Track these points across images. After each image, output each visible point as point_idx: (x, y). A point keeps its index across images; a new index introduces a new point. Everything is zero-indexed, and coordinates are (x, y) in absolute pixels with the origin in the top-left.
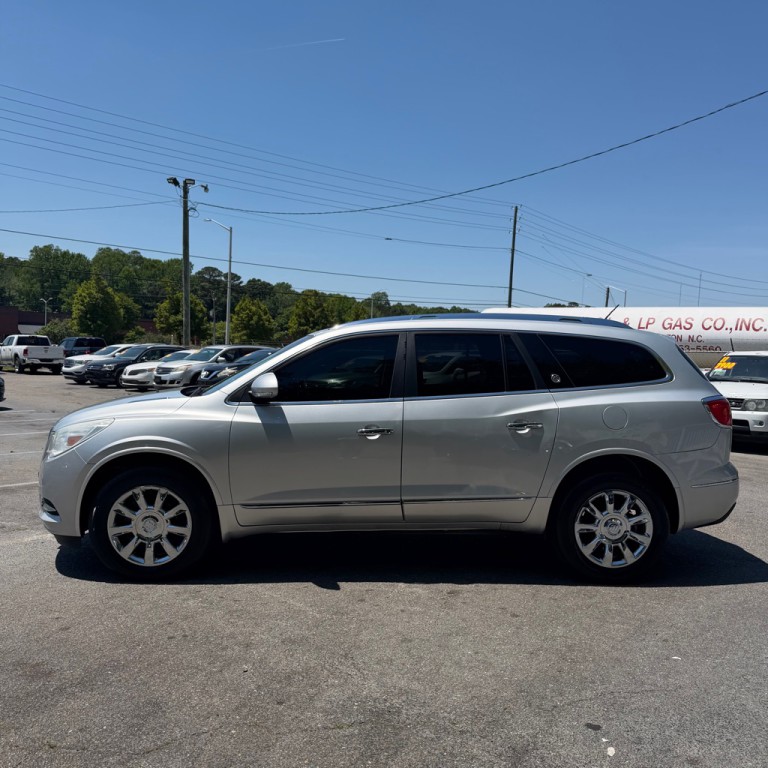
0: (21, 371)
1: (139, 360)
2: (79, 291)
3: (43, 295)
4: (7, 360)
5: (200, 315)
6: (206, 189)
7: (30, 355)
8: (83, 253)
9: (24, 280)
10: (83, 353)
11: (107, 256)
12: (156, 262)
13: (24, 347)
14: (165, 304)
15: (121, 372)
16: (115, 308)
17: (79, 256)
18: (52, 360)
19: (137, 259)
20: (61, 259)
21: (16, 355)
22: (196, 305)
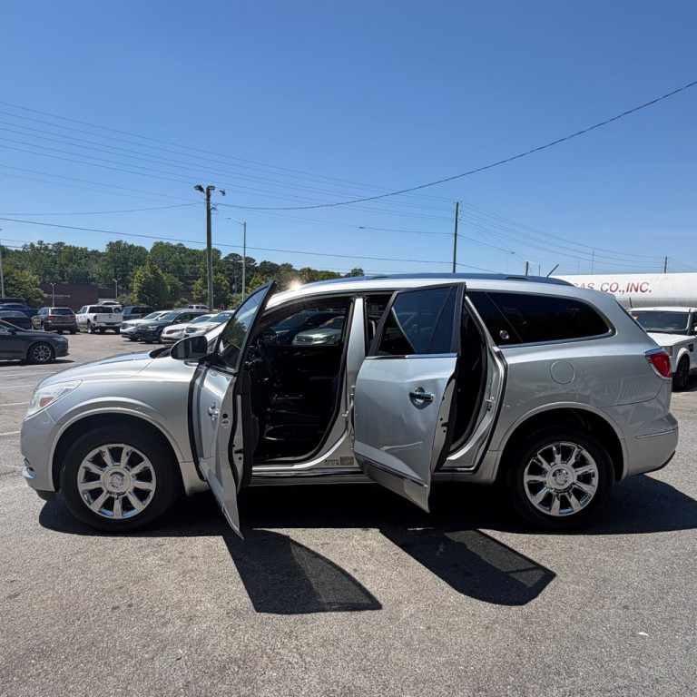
0: (93, 333)
1: (175, 322)
2: (138, 273)
3: (116, 277)
4: (83, 324)
5: (225, 288)
6: (224, 193)
7: (98, 320)
8: (143, 246)
9: (102, 266)
10: (136, 318)
11: (159, 247)
12: (195, 251)
13: (94, 314)
14: (200, 281)
15: (162, 331)
16: (164, 285)
17: (141, 248)
18: (114, 324)
19: (181, 249)
20: (128, 251)
21: (89, 321)
22: (222, 281)
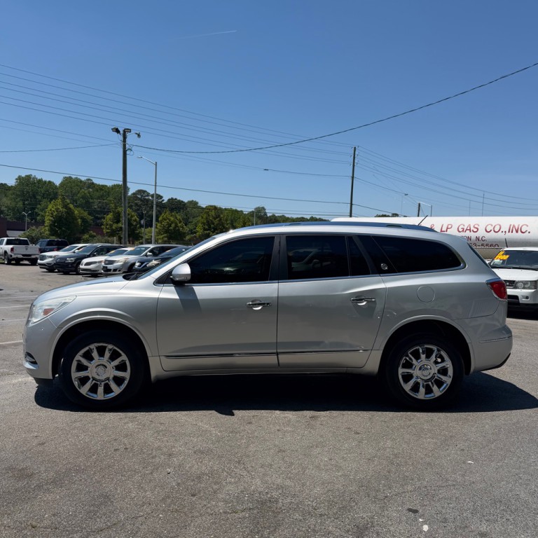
0: (9, 263)
1: (92, 255)
2: (50, 207)
3: (24, 210)
5: (134, 223)
6: (139, 135)
7: (15, 252)
9: (11, 199)
10: (53, 250)
11: (69, 183)
12: (103, 186)
13: (11, 246)
14: (110, 216)
15: (79, 263)
16: (75, 219)
17: (50, 182)
18: (30, 255)
19: (90, 184)
20: (37, 185)
21: (6, 252)
22: (132, 216)
